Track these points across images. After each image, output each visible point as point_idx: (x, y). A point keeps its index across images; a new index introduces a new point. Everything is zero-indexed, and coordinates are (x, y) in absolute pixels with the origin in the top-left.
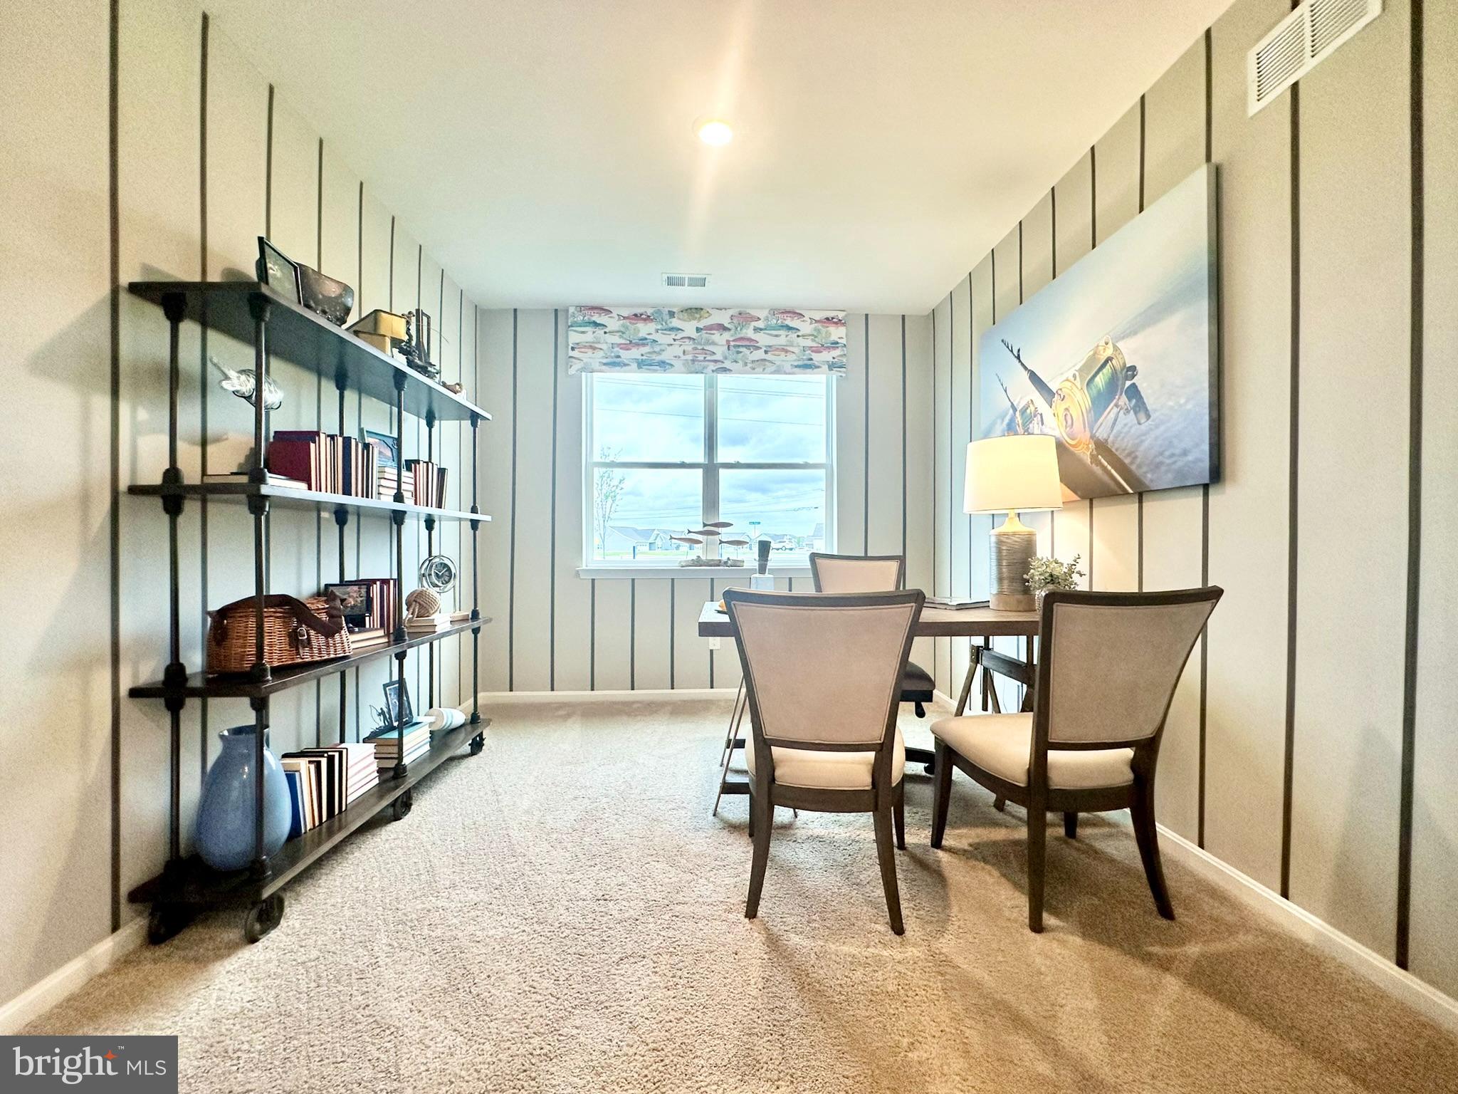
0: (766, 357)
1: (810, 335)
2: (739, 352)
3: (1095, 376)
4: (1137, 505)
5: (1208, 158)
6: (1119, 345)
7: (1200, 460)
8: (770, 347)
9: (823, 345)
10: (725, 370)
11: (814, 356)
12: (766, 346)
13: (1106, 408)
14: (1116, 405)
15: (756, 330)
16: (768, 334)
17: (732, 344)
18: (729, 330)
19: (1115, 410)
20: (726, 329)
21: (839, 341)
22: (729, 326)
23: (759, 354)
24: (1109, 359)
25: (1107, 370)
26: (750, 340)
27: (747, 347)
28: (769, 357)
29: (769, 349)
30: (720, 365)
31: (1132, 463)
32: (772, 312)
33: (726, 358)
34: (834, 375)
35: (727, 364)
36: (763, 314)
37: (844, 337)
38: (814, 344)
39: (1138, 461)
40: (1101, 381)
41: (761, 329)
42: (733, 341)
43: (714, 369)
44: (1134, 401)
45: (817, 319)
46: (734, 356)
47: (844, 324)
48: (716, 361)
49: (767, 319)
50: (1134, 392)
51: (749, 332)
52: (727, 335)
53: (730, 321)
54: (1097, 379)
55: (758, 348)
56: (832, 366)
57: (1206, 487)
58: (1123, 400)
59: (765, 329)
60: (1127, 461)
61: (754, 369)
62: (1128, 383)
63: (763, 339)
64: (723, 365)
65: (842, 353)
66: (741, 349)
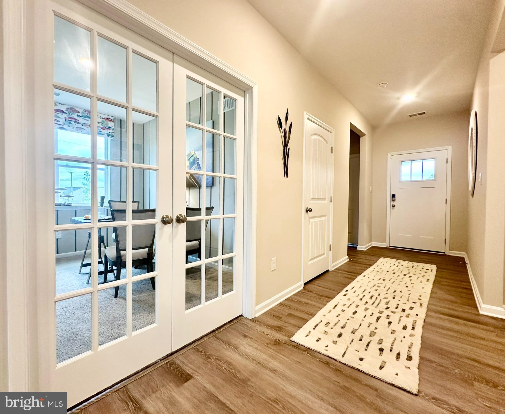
0: (82, 127)
1: (100, 123)
2: (70, 123)
3: (190, 158)
4: (199, 190)
5: (212, 119)
6: (196, 152)
7: (210, 181)
8: (84, 124)
9: (105, 127)
10: (63, 129)
11: (102, 130)
12: (82, 123)
13: (193, 166)
14: (195, 166)
15: (78, 116)
16: (84, 119)
17: (67, 119)
18: (66, 113)
19: (195, 167)
20: (64, 112)
21: (112, 127)
22: (66, 112)
23: (80, 126)
24: (193, 155)
25: (193, 157)
26: (75, 119)
27: (75, 122)
28: (83, 127)
29: (83, 124)
30: (61, 126)
31: (198, 180)
32: (85, 111)
33: (64, 124)
34: (109, 139)
35: (65, 127)
36: (81, 111)
37: (113, 126)
38: (102, 126)
39: (199, 180)
40: (192, 159)
41: (80, 116)
42: (68, 118)
43: (59, 127)
44: (198, 166)
45: (103, 117)
46: (69, 124)
47: (113, 122)
48: (59, 124)
49: (83, 113)
50: (198, 164)
51: (75, 116)
52: (65, 115)
53: (66, 110)
54: (191, 159)
55: (79, 123)
56: (109, 135)
57: (211, 187)
58: (196, 165)
59: (82, 117)
60: (197, 179)
61: (77, 131)
62: (197, 162)
63: (81, 120)
64: (63, 127)
65: (112, 131)
66: (71, 122)
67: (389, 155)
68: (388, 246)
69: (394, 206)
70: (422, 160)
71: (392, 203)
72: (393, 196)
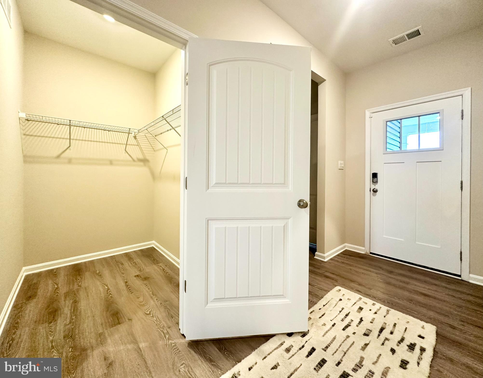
67: (368, 114)
68: (368, 252)
69: (375, 191)
70: (419, 116)
71: (373, 187)
72: (375, 175)
